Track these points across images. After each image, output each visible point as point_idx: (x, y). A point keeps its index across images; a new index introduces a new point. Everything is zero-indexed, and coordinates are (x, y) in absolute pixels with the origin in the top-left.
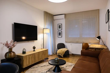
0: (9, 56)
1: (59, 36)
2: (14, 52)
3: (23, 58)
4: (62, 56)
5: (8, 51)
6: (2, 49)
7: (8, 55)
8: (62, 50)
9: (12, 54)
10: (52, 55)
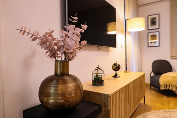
0: (56, 94)
2: (75, 79)
3: (106, 105)
5: (51, 72)
6: (27, 64)
7: (52, 91)
9: (71, 86)
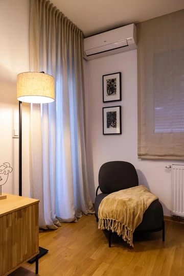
1: (107, 131)
4: (128, 237)
8: (124, 203)
10: (73, 222)
